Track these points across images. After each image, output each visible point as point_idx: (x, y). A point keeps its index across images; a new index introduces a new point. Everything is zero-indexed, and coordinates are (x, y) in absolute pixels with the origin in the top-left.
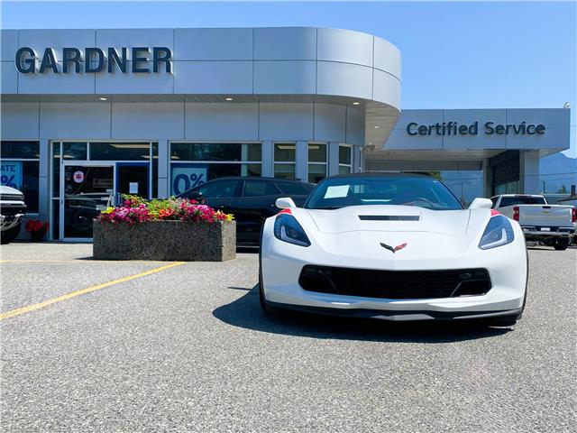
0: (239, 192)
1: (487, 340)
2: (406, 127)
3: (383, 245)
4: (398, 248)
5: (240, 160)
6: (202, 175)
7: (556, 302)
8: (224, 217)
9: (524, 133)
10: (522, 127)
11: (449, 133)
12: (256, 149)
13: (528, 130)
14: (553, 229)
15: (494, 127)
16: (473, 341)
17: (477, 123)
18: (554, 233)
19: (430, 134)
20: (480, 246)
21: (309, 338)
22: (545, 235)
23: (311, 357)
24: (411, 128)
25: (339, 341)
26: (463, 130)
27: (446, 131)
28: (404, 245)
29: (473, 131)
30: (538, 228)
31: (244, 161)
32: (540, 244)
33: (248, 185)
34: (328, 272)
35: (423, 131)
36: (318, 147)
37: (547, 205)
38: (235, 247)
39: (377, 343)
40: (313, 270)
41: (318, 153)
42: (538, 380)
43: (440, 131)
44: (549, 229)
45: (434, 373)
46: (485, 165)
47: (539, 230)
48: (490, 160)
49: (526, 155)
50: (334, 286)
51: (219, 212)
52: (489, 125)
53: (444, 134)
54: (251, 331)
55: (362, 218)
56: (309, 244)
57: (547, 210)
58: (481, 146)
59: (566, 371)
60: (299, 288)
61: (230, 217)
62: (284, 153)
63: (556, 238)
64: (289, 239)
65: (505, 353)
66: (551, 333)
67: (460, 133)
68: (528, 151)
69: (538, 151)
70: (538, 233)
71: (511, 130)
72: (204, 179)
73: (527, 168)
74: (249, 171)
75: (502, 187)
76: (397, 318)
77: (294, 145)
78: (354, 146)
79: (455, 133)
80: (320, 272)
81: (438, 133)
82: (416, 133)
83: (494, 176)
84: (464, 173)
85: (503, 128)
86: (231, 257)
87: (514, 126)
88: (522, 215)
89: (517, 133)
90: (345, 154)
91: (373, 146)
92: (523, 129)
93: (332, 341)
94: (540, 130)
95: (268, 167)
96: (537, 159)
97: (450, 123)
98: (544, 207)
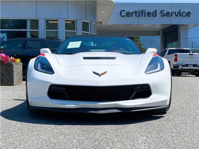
0: (24, 47)
1: (149, 122)
2: (119, 12)
3: (94, 73)
4: (102, 74)
5: (26, 29)
6: (4, 37)
7: (189, 102)
8: (15, 60)
9: (180, 16)
10: (179, 13)
11: (142, 16)
12: (35, 23)
13: (182, 14)
14: (194, 66)
15: (165, 12)
16: (142, 123)
17: (156, 10)
18: (195, 68)
19: (132, 16)
20: (145, 72)
21: (52, 125)
22: (190, 69)
23: (51, 135)
24: (122, 12)
25: (69, 126)
26: (149, 14)
27: (141, 15)
28: (105, 73)
29: (154, 15)
30: (187, 65)
31: (28, 29)
32: (189, 74)
33: (30, 43)
34: (64, 88)
35: (128, 14)
36: (71, 22)
37: (191, 53)
38: (22, 78)
39: (90, 126)
40: (55, 87)
41: (71, 26)
42: (172, 142)
43: (137, 15)
44: (192, 66)
45: (117, 141)
46: (161, 33)
47: (187, 67)
48: (164, 30)
49: (182, 27)
50: (67, 96)
51: (11, 58)
52: (162, 12)
53: (139, 16)
54: (19, 122)
55: (85, 58)
56: (53, 73)
57: (191, 56)
58: (159, 23)
59: (187, 137)
60: (48, 98)
61: (18, 60)
62: (52, 25)
63: (196, 70)
64: (42, 70)
65: (158, 129)
66: (184, 118)
67: (148, 16)
68: (182, 25)
69: (187, 25)
70: (187, 68)
71: (174, 14)
72: (5, 39)
73: (182, 34)
74: (31, 35)
75: (169, 45)
76: (101, 112)
77: (57, 21)
78: (90, 22)
79: (145, 16)
80: (59, 88)
81: (136, 16)
82: (125, 16)
83: (165, 39)
84: (152, 37)
85: (170, 13)
86: (19, 83)
87: (175, 12)
88: (178, 58)
89: (177, 16)
90: (85, 26)
91: (101, 22)
92: (180, 14)
93: (66, 126)
94: (188, 14)
95: (42, 33)
96: (187, 30)
97: (142, 10)
98: (190, 54)
